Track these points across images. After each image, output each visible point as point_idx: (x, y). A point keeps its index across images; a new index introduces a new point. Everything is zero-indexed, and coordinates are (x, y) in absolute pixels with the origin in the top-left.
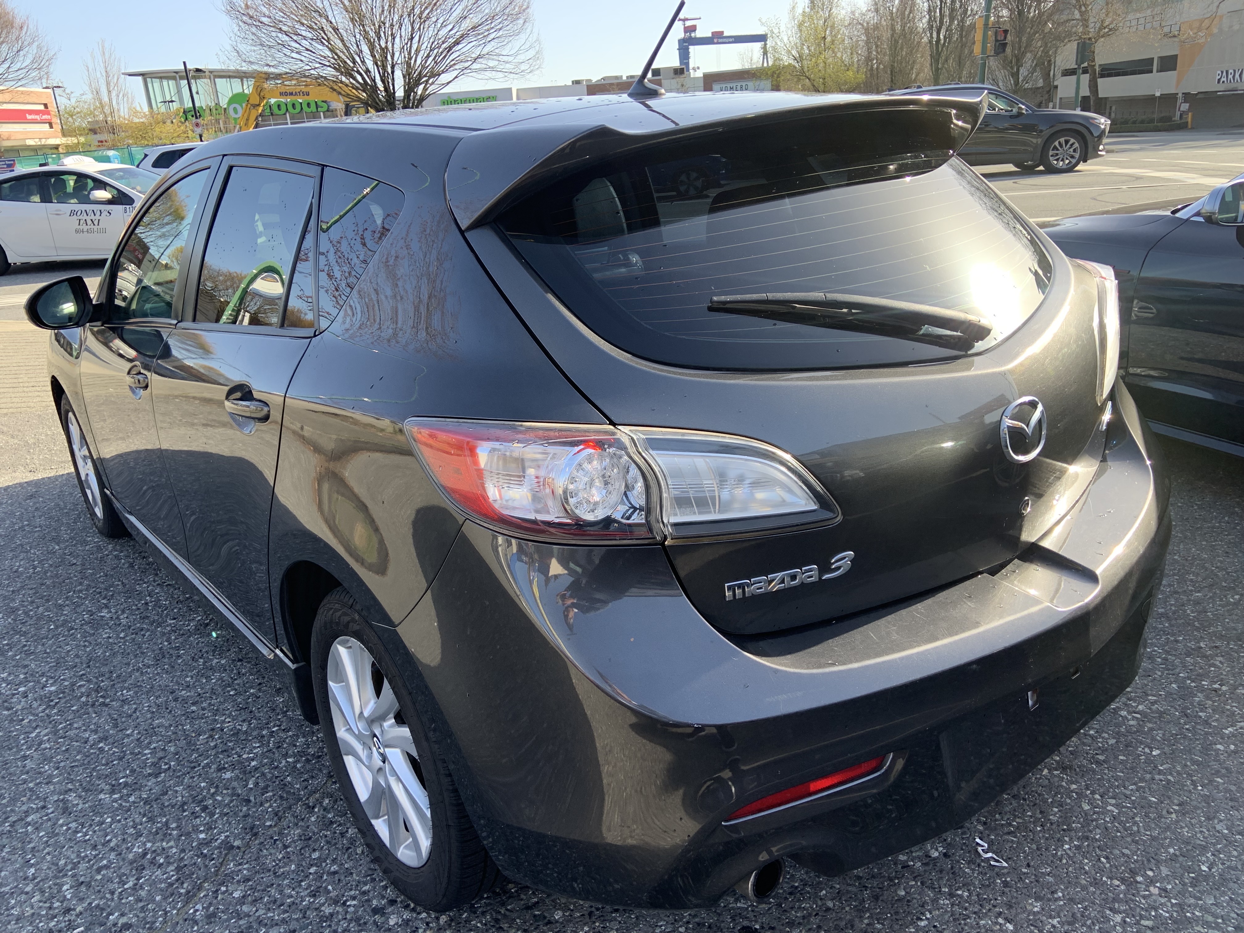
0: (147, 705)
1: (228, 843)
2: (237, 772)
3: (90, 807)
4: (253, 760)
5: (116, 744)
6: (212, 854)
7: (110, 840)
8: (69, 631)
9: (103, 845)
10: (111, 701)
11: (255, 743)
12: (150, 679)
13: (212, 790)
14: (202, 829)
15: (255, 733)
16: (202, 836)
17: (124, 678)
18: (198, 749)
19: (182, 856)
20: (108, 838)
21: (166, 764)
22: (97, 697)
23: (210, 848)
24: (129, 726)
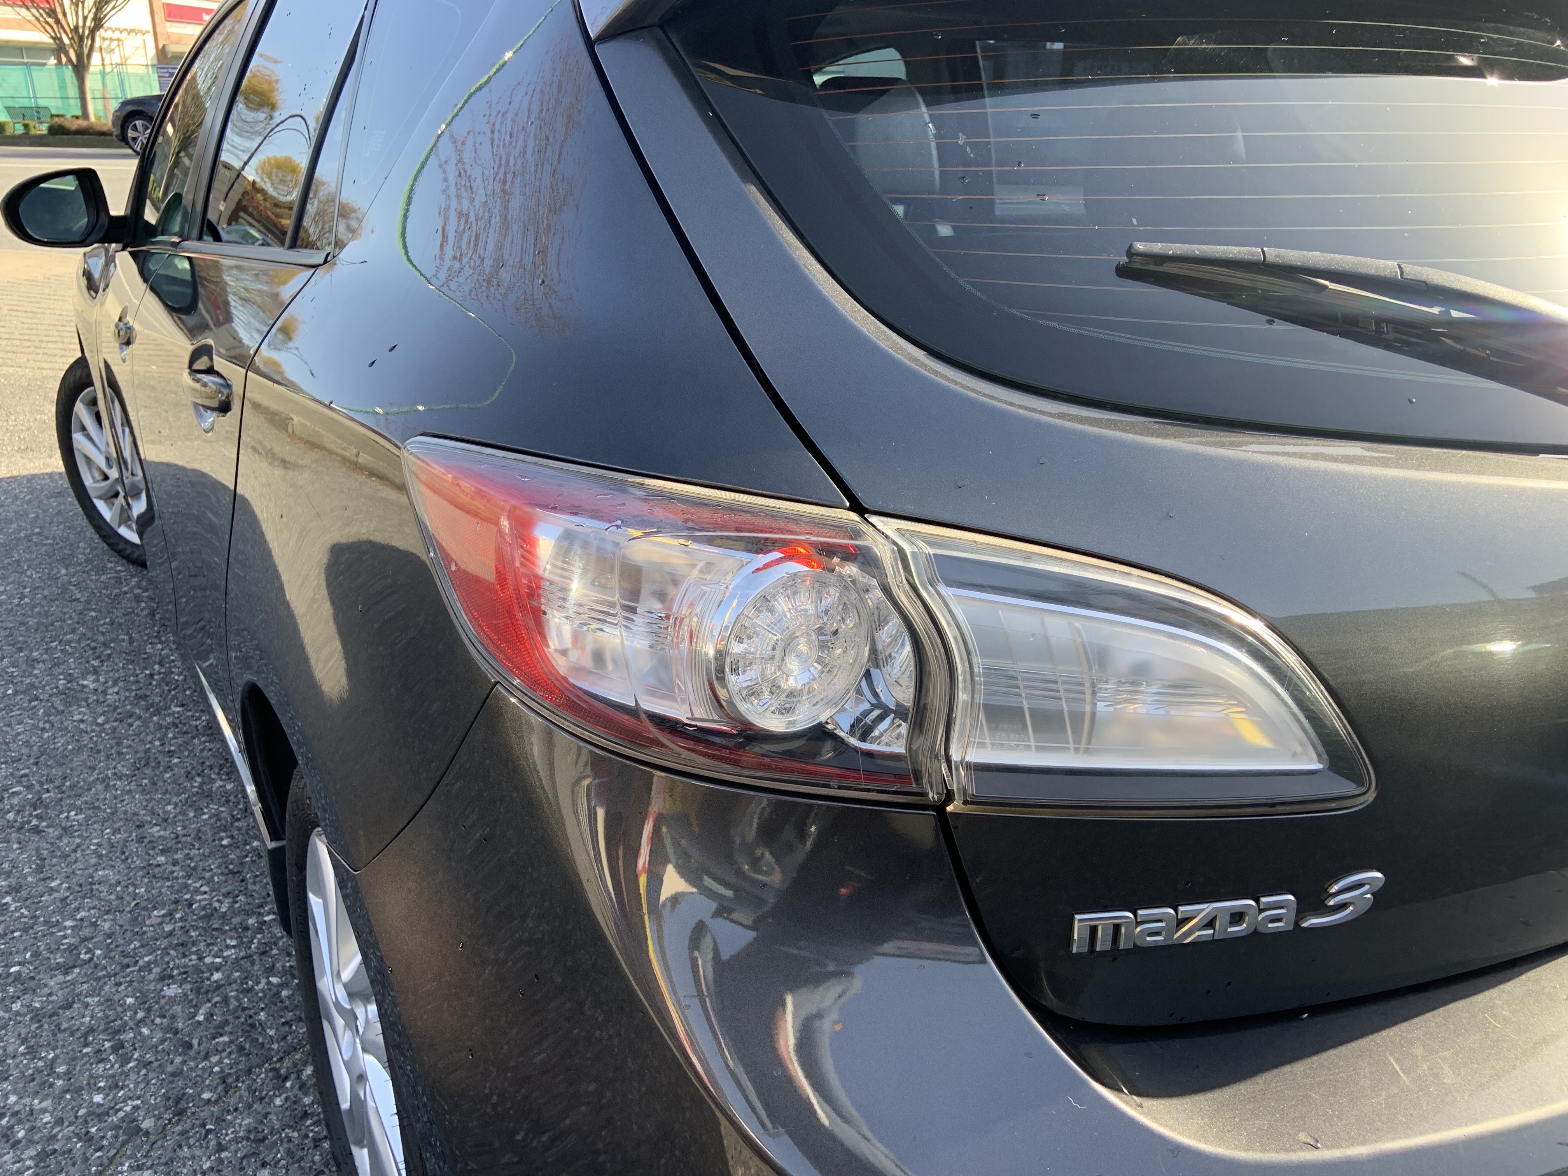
1: (135, 1120)
2: (188, 986)
4: (217, 969)
5: (28, 902)
6: (103, 1137)
8: (30, 702)
10: (47, 827)
11: (231, 938)
12: (116, 798)
15: (236, 920)
17: (81, 791)
18: (145, 933)
19: (54, 1131)
21: (89, 951)
22: (31, 815)
23: (103, 1125)
24: (59, 872)
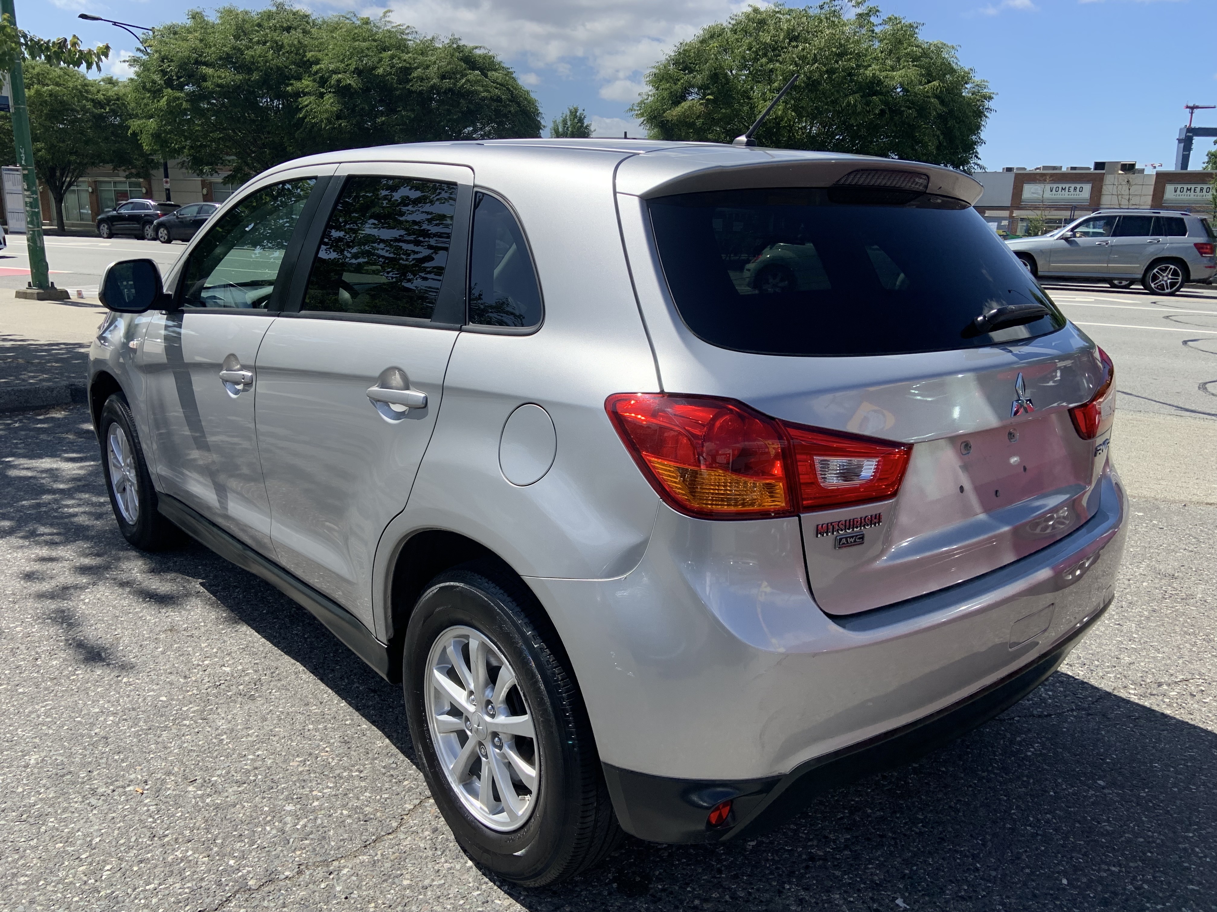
0: (280, 710)
3: (176, 795)
7: (167, 836)
9: (159, 838)
13: (269, 818)
14: (236, 855)
16: (232, 862)
20: (167, 832)
